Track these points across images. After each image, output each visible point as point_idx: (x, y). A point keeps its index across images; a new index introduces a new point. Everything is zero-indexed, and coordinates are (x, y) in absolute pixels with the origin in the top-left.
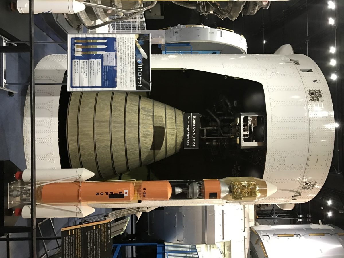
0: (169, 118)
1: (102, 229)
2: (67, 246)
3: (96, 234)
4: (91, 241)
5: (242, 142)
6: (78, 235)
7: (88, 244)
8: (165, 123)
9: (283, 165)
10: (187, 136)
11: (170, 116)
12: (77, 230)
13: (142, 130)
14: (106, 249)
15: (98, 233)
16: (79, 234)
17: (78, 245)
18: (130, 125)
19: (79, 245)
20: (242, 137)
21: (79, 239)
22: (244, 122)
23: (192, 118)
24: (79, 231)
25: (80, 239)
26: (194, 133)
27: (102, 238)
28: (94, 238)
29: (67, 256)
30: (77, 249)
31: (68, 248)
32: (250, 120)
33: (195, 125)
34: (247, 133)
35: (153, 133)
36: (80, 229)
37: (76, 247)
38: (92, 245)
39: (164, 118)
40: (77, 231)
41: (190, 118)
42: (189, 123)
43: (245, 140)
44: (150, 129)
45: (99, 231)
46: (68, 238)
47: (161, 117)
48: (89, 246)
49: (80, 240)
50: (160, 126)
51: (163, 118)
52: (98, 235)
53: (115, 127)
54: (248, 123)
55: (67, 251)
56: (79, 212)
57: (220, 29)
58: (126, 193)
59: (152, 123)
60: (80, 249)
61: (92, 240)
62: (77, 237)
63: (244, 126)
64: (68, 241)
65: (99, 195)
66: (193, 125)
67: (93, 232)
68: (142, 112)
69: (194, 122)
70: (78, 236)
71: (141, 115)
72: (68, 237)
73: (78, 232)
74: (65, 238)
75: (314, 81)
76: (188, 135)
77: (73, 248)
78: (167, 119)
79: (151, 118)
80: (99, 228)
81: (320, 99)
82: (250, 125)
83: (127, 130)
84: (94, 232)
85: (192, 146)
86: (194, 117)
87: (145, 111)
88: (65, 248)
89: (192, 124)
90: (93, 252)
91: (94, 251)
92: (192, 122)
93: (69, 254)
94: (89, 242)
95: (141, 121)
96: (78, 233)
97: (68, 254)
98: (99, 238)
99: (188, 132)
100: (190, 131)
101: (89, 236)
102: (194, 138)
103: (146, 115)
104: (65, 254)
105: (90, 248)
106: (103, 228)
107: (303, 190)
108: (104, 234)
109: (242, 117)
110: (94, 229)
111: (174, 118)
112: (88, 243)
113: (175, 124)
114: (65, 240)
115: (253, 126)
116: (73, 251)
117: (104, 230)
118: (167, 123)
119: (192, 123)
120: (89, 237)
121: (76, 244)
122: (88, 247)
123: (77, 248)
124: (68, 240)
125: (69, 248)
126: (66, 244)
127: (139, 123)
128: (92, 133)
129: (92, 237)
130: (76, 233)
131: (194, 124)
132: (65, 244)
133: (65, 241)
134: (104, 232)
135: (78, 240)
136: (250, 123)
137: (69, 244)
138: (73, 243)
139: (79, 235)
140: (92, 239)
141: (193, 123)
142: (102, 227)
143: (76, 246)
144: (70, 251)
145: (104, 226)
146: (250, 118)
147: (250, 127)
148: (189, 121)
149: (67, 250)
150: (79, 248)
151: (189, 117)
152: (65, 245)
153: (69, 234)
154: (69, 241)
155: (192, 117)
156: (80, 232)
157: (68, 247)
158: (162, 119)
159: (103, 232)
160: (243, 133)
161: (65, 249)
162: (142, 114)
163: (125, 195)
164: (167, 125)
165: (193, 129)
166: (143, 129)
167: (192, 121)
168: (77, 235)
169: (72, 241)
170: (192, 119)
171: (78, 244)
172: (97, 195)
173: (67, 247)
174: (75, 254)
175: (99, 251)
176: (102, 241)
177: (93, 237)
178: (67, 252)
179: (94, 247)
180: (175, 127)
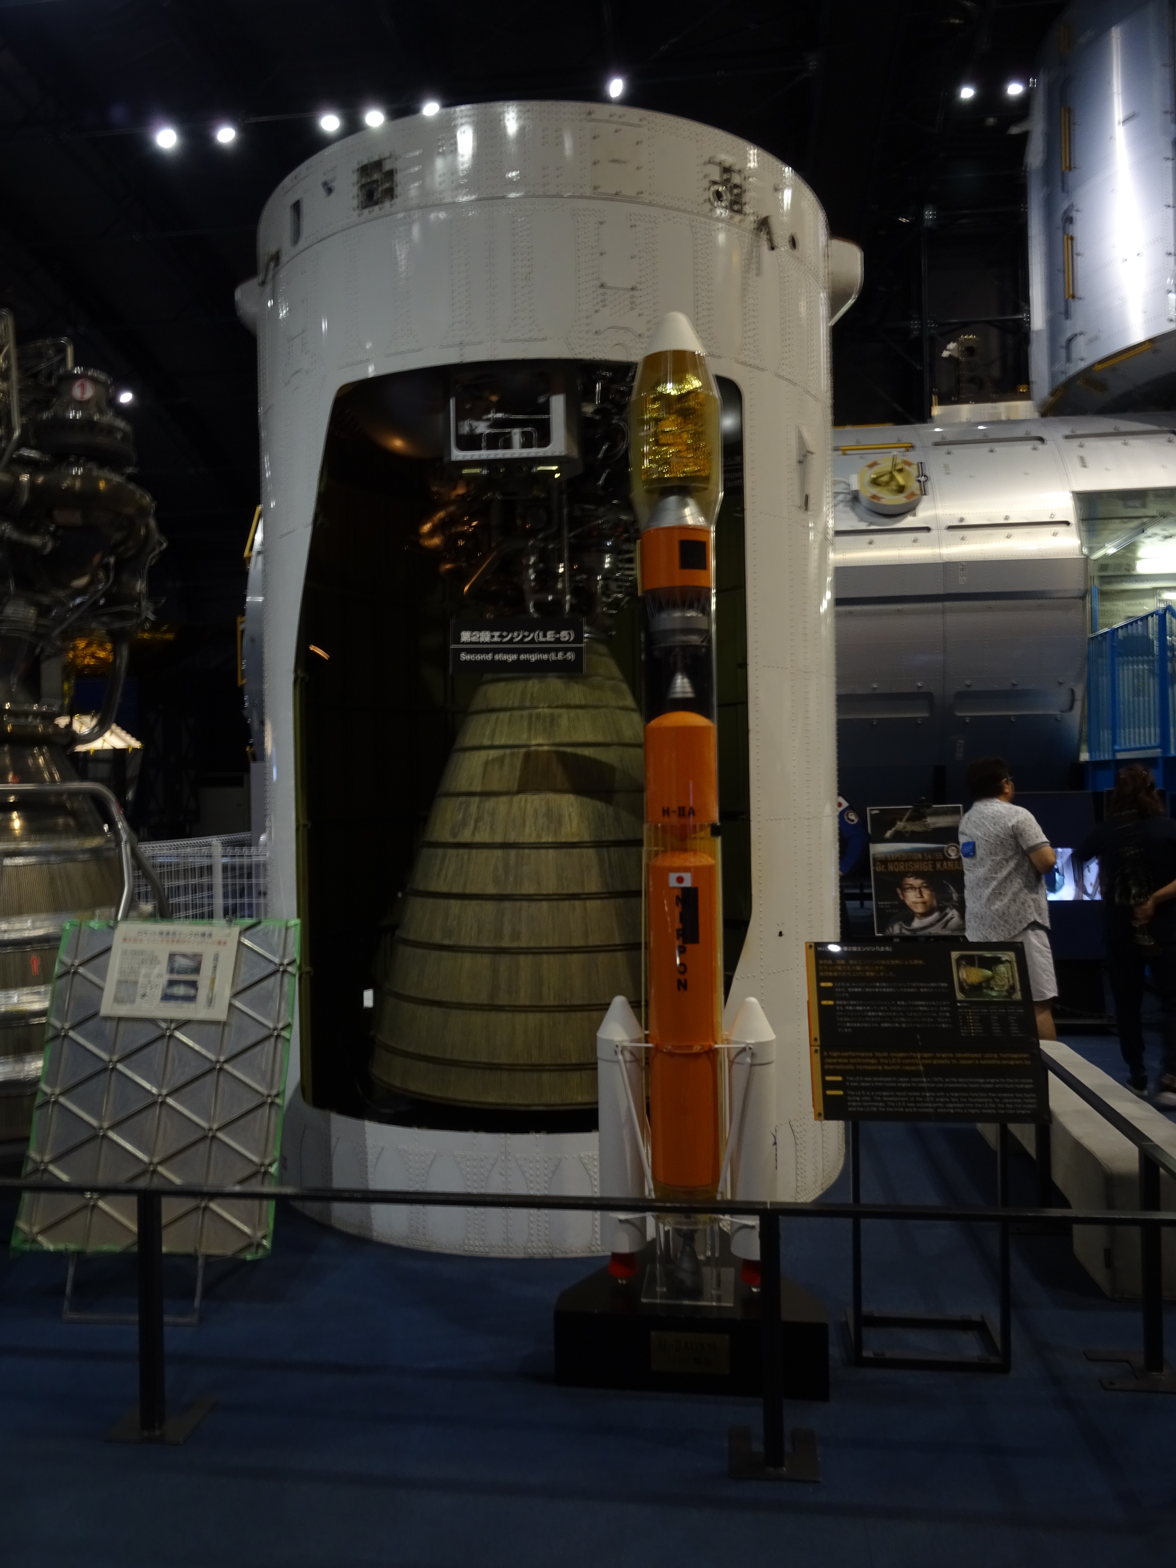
0: (492, 737)
1: (835, 974)
2: (882, 1101)
3: (854, 996)
4: (878, 1016)
5: (549, 454)
6: (846, 1061)
7: (886, 1025)
8: (508, 751)
9: (635, 293)
10: (537, 661)
11: (488, 732)
12: (829, 1064)
13: (530, 835)
14: (916, 962)
15: (850, 990)
16: (845, 1057)
17: (886, 1061)
18: (511, 879)
19: (884, 1058)
20: (534, 452)
21: (865, 1057)
22: (479, 448)
23: (467, 643)
24: (833, 1057)
25: (863, 1054)
26: (524, 637)
27: (872, 974)
28: (867, 1005)
29: (920, 1102)
30: (898, 1067)
31: (891, 1099)
32: (471, 426)
33: (497, 634)
34: (516, 435)
35: (543, 796)
36: (825, 1054)
37: (891, 1068)
38: (892, 1011)
39: (493, 753)
40: (833, 1064)
41: (469, 651)
42: (489, 657)
43: (545, 439)
44: (529, 805)
45: (841, 987)
46: (855, 1095)
47: (486, 764)
48: (895, 1022)
49: (867, 1054)
50: (519, 768)
51: (490, 758)
52: (856, 990)
53: (516, 935)
54: (481, 434)
55: (901, 1101)
56: (750, 1054)
57: (249, 558)
58: (680, 880)
59: (504, 799)
60: (901, 1055)
61: (871, 1011)
62: (854, 1064)
63: (490, 447)
64: (863, 1098)
65: (686, 981)
66: (496, 639)
67: (844, 1006)
68: (466, 836)
69: (485, 636)
70: (853, 1061)
71: (478, 839)
72: (851, 1096)
73: (835, 1061)
74: (852, 1106)
75: (329, 191)
76: (533, 658)
77: (894, 1079)
78: (497, 743)
79: (490, 803)
80: (830, 984)
81: (387, 166)
82: (490, 427)
83: (528, 888)
84: (845, 1003)
85: (573, 642)
86: (466, 636)
87: (464, 824)
88: (888, 1109)
89: (491, 643)
90: (921, 1008)
91: (915, 1006)
92: (483, 643)
93: (915, 1097)
94: (879, 1023)
95: (498, 839)
96: (840, 1061)
97: (912, 1099)
98: (869, 987)
99: (522, 657)
100: (519, 651)
101: (856, 1022)
102: (545, 636)
103: (477, 821)
104: (911, 1110)
105: (903, 1020)
106: (833, 971)
107: (747, 209)
108: (858, 968)
109: (458, 455)
110: (831, 1003)
111: (494, 716)
112: (882, 1025)
113: (517, 713)
114: (858, 1109)
115: (490, 416)
116: (906, 1079)
117: (839, 968)
118: (510, 742)
119: (487, 643)
120: (860, 1022)
121: (880, 1068)
122: (897, 1025)
123: (893, 1065)
124: (861, 1096)
125: (892, 1093)
126: (877, 1104)
127: (505, 846)
128: (533, 1018)
129: (863, 1011)
130: (838, 1067)
131: (493, 637)
132: (875, 1109)
133: (862, 1106)
134: (849, 968)
135: (867, 1061)
136: (482, 428)
137: (877, 1093)
138: (875, 1079)
139: (848, 1057)
140: (868, 1011)
141: (488, 639)
142: (830, 974)
143: (886, 1068)
144: (901, 1089)
145: (828, 965)
146: (465, 429)
147: (496, 424)
148: (479, 657)
149: (898, 1102)
150: (899, 1060)
151: (464, 657)
152: (877, 1107)
153: (840, 1093)
154: (866, 1095)
155: (464, 643)
156: (835, 1054)
157: (885, 1099)
158: (493, 760)
159: (847, 971)
160: (517, 452)
161: (891, 1110)
162: (473, 834)
163: (688, 883)
164: (517, 742)
165: (511, 641)
166: (527, 830)
167: (478, 643)
168: (849, 1063)
169: (868, 1084)
170: (471, 643)
171: (882, 1060)
172: (685, 987)
173: (885, 1102)
174: (917, 1074)
175: (918, 988)
176: (882, 974)
177: (861, 1008)
178: (906, 1102)
179: (901, 1006)
180: (525, 713)
